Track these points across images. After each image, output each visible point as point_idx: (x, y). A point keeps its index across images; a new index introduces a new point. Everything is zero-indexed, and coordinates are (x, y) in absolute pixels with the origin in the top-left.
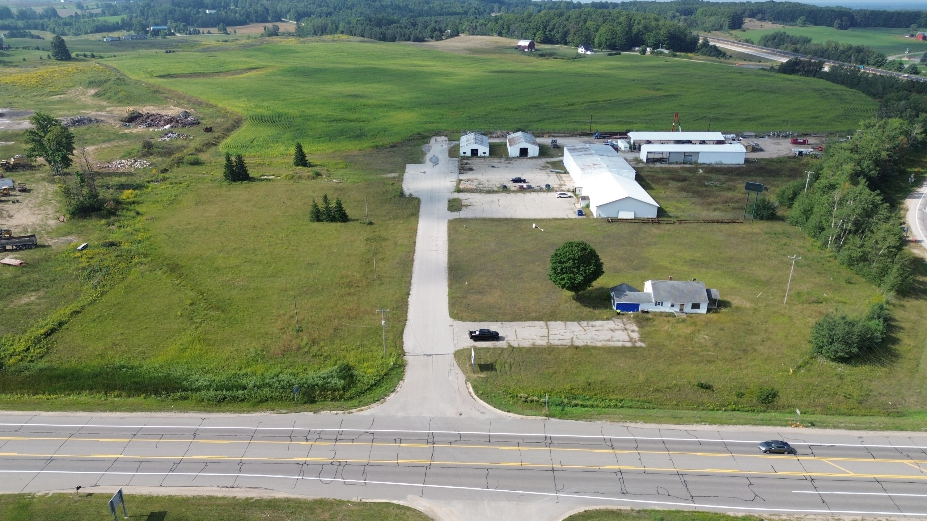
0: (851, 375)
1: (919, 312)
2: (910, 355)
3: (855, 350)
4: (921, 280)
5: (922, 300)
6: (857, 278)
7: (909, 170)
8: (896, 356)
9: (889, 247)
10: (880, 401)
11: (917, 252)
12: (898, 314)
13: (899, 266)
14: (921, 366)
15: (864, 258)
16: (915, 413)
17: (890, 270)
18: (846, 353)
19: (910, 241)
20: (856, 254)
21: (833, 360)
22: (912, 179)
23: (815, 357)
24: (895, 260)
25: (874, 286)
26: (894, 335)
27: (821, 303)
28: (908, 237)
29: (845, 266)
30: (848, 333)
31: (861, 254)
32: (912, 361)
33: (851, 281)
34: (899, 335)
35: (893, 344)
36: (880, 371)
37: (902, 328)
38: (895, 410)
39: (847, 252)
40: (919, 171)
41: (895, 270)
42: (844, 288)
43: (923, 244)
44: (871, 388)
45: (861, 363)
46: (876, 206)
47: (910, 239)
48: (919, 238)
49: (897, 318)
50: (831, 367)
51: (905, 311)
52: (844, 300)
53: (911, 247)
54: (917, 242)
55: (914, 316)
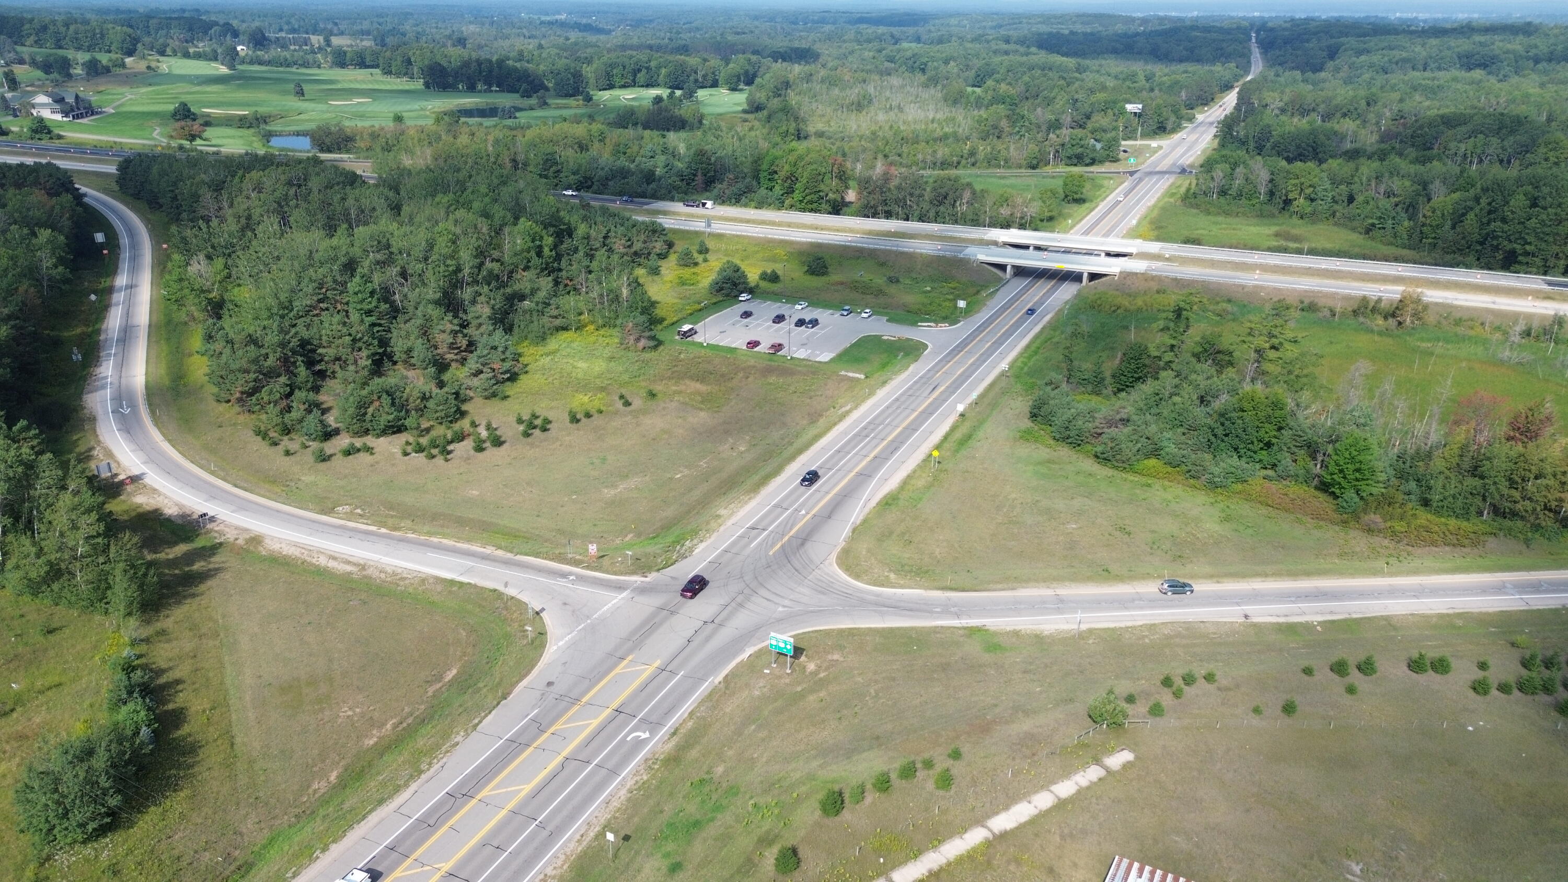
0: (130, 851)
1: (193, 628)
2: (213, 733)
4: (171, 556)
5: (188, 601)
6: (62, 614)
8: (192, 749)
10: (203, 868)
11: (142, 501)
12: (161, 655)
13: (122, 565)
14: (238, 740)
15: (55, 573)
16: (264, 847)
17: (110, 578)
19: (122, 483)
20: (37, 570)
21: (84, 842)
22: (77, 357)
23: (48, 858)
25: (98, 618)
26: (171, 706)
28: (116, 475)
29: (27, 598)
31: (46, 568)
32: (219, 742)
33: (54, 625)
34: (179, 701)
35: (177, 727)
36: (177, 802)
37: (178, 682)
38: (232, 868)
39: (19, 574)
41: (118, 572)
42: (46, 650)
43: (147, 480)
44: (176, 853)
45: (139, 812)
47: (121, 477)
48: (136, 472)
49: (163, 665)
51: (169, 641)
52: (57, 679)
53: (129, 494)
54: (135, 479)
55: (187, 644)
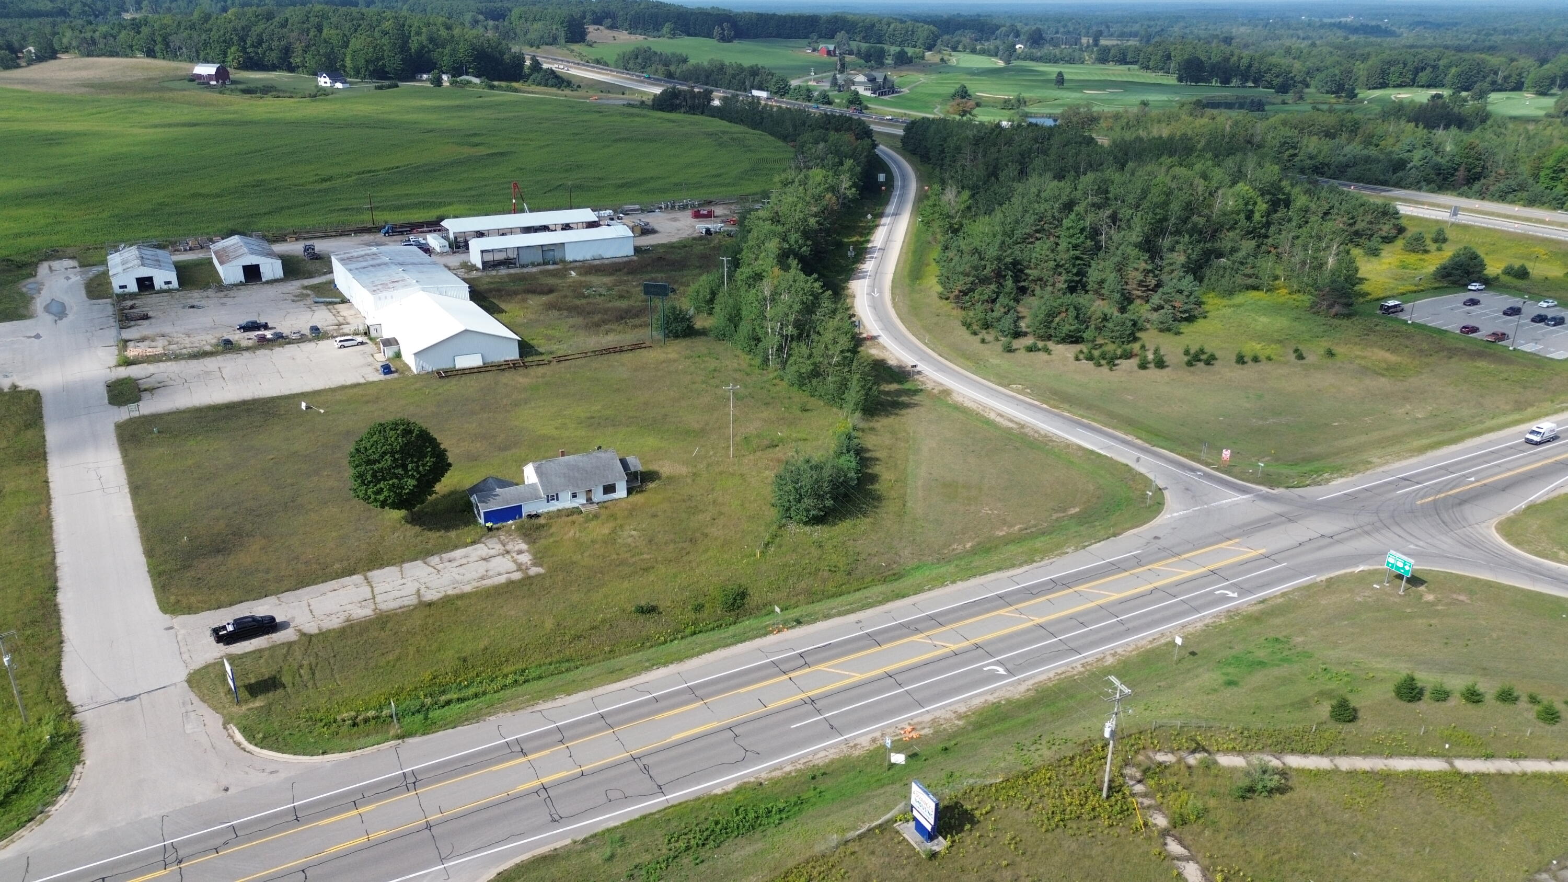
0: (831, 538)
1: (893, 433)
2: (893, 494)
3: (829, 503)
4: (887, 389)
5: (893, 417)
6: (813, 402)
7: (846, 240)
8: (879, 498)
9: (842, 352)
10: (872, 565)
11: (875, 352)
12: (870, 441)
13: (858, 376)
14: (909, 504)
15: (816, 373)
16: (913, 569)
17: (849, 383)
18: (820, 509)
19: (865, 339)
20: (806, 368)
21: (806, 523)
22: (851, 254)
23: (784, 525)
24: (853, 368)
25: (835, 410)
26: (870, 471)
27: (777, 446)
28: (861, 334)
29: (796, 388)
30: (817, 481)
31: (812, 367)
32: (897, 501)
33: (807, 408)
34: (876, 469)
35: (872, 484)
36: (864, 524)
37: (877, 459)
38: (890, 573)
39: (795, 368)
40: (858, 241)
41: (855, 382)
42: (800, 419)
43: (881, 340)
44: (857, 550)
45: (840, 519)
46: (816, 297)
47: (864, 335)
48: (875, 334)
49: (870, 447)
50: (805, 534)
51: (876, 435)
52: (804, 436)
53: (867, 347)
54: (873, 338)
55: (887, 440)
